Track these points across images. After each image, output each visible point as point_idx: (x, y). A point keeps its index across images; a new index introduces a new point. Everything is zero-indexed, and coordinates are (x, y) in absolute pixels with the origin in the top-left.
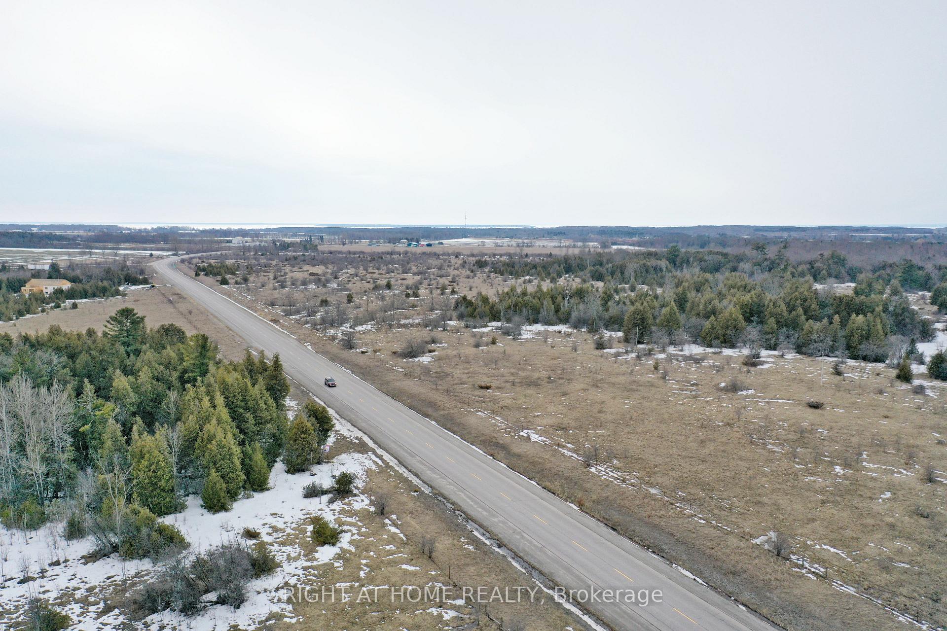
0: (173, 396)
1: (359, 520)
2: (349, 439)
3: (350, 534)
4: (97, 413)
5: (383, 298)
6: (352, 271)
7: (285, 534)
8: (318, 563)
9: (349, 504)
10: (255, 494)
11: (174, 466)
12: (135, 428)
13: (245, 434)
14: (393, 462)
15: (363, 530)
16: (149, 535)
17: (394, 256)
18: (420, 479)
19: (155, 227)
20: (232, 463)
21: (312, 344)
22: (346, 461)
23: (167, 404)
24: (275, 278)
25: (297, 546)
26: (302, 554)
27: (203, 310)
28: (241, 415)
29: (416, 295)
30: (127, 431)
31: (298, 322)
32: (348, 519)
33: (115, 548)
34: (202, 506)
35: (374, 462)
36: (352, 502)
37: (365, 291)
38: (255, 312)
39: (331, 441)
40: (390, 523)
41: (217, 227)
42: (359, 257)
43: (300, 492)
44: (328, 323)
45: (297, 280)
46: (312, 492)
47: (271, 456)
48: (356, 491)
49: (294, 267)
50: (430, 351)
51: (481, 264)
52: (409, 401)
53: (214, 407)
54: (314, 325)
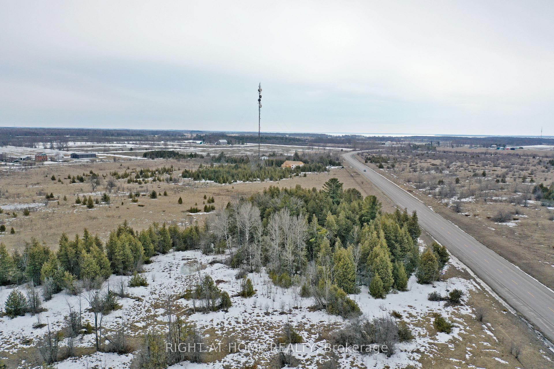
0: (356, 228)
1: (465, 322)
2: (457, 269)
3: (458, 329)
4: (319, 233)
5: (480, 182)
6: (459, 164)
7: (417, 319)
8: (438, 343)
9: (458, 309)
10: (399, 292)
11: (356, 267)
12: (337, 243)
13: (394, 255)
14: (488, 289)
15: (468, 328)
16: (342, 303)
17: (487, 156)
18: (508, 303)
19: (344, 135)
20: (388, 272)
21: (433, 207)
22: (456, 282)
23: (353, 232)
24: (410, 166)
25: (424, 328)
26: (428, 334)
27: (369, 182)
28: (393, 244)
29: (504, 181)
30: (333, 244)
31: (424, 193)
32: (458, 319)
33: (324, 307)
34: (369, 293)
35: (475, 286)
36: (460, 309)
37: (468, 177)
38: (399, 185)
39: (446, 268)
40: (487, 328)
41: (377, 136)
42: (463, 155)
43: (427, 296)
44: (443, 195)
45: (423, 168)
46: (434, 298)
47: (409, 271)
48: (462, 303)
49: (422, 160)
50: (515, 219)
51: (553, 163)
52: (499, 250)
53: (379, 237)
54: (434, 195)
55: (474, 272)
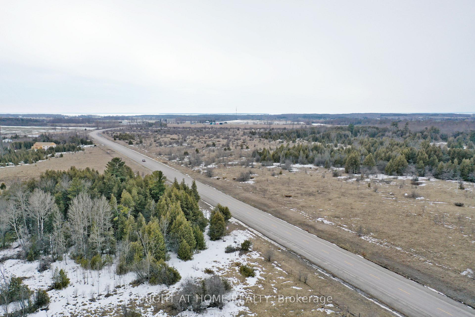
1: (259, 264)
3: (258, 271)
6: (191, 137)
8: (250, 286)
9: (249, 256)
10: (201, 251)
14: (260, 235)
15: (264, 269)
17: (207, 129)
21: (190, 175)
22: (237, 234)
25: (235, 277)
26: (239, 281)
29: (229, 149)
31: (177, 163)
32: (254, 264)
33: (146, 279)
34: (177, 257)
35: (251, 235)
36: (251, 255)
37: (203, 148)
38: (154, 159)
40: (275, 265)
42: (190, 130)
43: (223, 250)
44: (192, 164)
45: (166, 142)
46: (230, 250)
48: (250, 250)
49: (161, 135)
50: (251, 178)
51: (253, 134)
52: (253, 203)
54: (186, 165)
55: (244, 223)
